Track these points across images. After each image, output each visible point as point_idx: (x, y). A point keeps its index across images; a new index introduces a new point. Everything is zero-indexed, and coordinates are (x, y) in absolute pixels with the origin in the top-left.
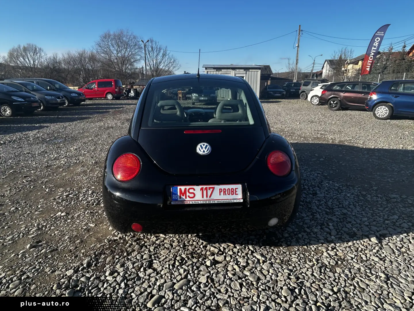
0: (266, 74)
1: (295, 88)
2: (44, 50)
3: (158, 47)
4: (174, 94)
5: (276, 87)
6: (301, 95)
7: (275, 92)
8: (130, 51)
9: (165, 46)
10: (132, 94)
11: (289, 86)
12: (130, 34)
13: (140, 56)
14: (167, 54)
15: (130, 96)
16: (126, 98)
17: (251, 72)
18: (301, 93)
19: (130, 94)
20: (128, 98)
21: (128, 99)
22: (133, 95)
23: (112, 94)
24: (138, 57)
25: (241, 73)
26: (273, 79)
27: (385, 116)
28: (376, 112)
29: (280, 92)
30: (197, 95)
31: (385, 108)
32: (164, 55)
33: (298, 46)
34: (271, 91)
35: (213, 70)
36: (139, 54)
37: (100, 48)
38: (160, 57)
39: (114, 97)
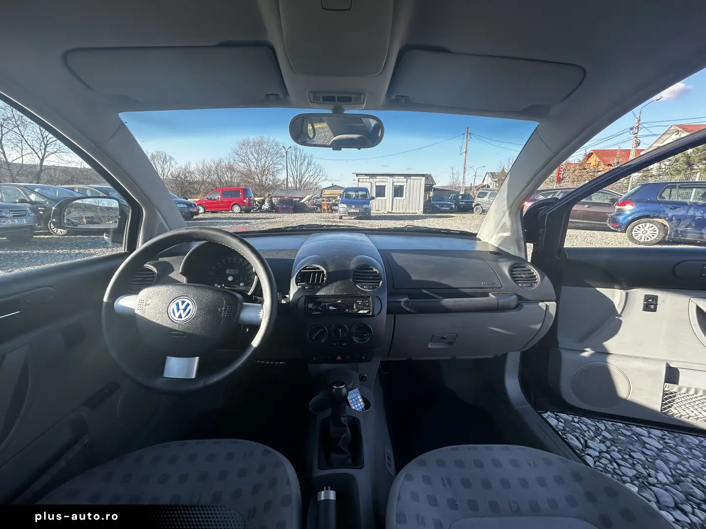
0: (428, 184)
1: (465, 200)
2: (175, 159)
3: (303, 155)
4: (318, 205)
5: (443, 200)
6: (475, 209)
7: (442, 205)
8: (271, 160)
9: (310, 154)
11: (456, 198)
13: (282, 166)
14: (313, 163)
16: (259, 211)
17: (412, 180)
18: (475, 207)
19: (263, 206)
20: (261, 210)
23: (239, 206)
24: (280, 167)
25: (400, 180)
26: (436, 190)
27: (650, 239)
28: (633, 233)
29: (448, 206)
30: (346, 207)
31: (652, 227)
32: (309, 164)
33: (466, 152)
34: (437, 204)
35: (366, 177)
36: (281, 163)
37: (237, 156)
38: (304, 167)
39: (242, 210)
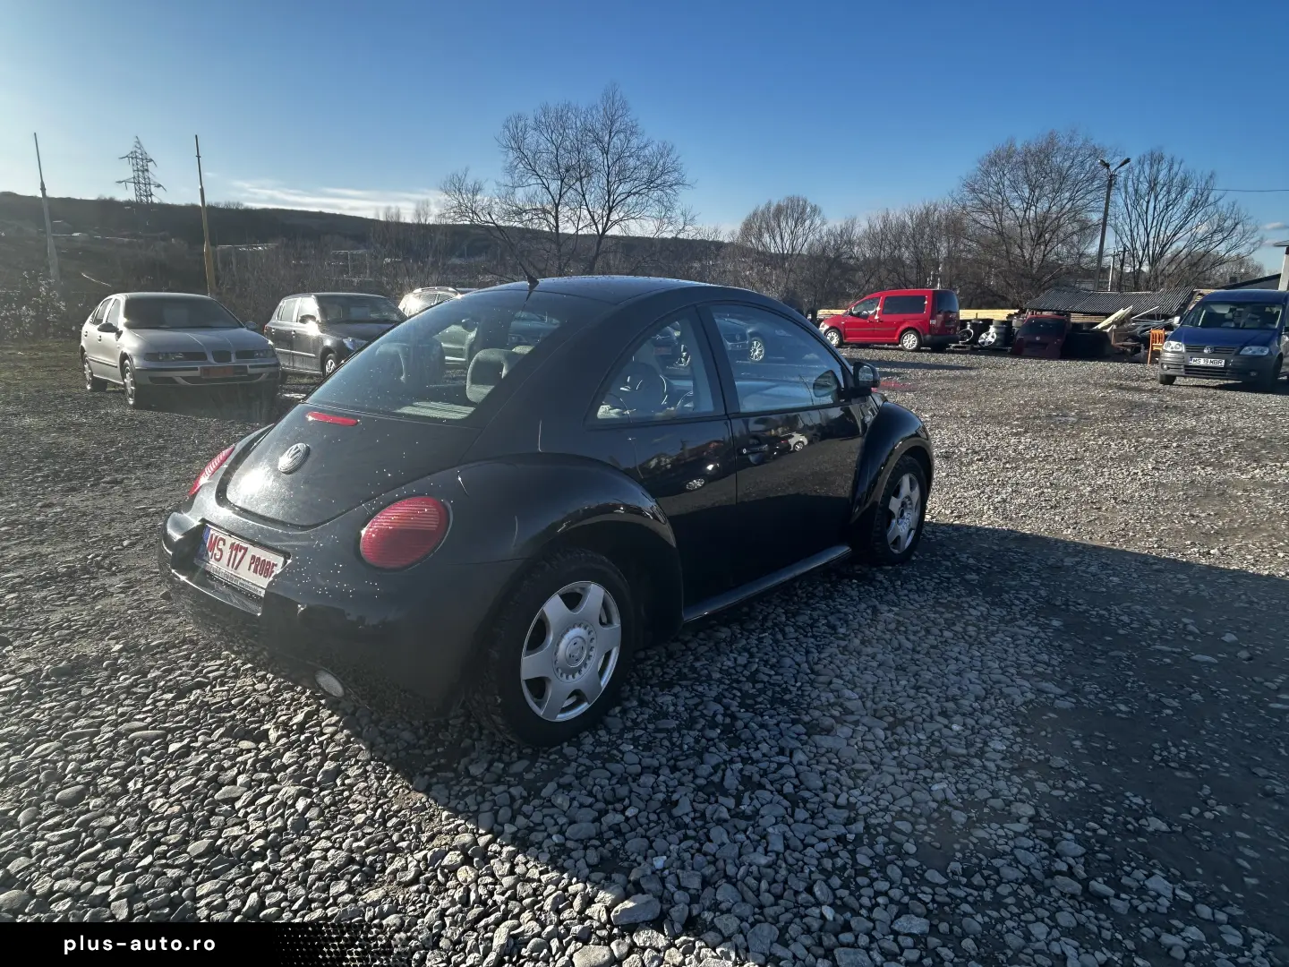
3: (1178, 179)
9: (1206, 174)
10: (990, 337)
12: (1079, 142)
14: (1211, 200)
15: (983, 343)
16: (968, 348)
19: (983, 335)
20: (976, 348)
21: (974, 351)
22: (993, 340)
23: (918, 334)
30: (1183, 349)
37: (973, 196)
39: (921, 344)
